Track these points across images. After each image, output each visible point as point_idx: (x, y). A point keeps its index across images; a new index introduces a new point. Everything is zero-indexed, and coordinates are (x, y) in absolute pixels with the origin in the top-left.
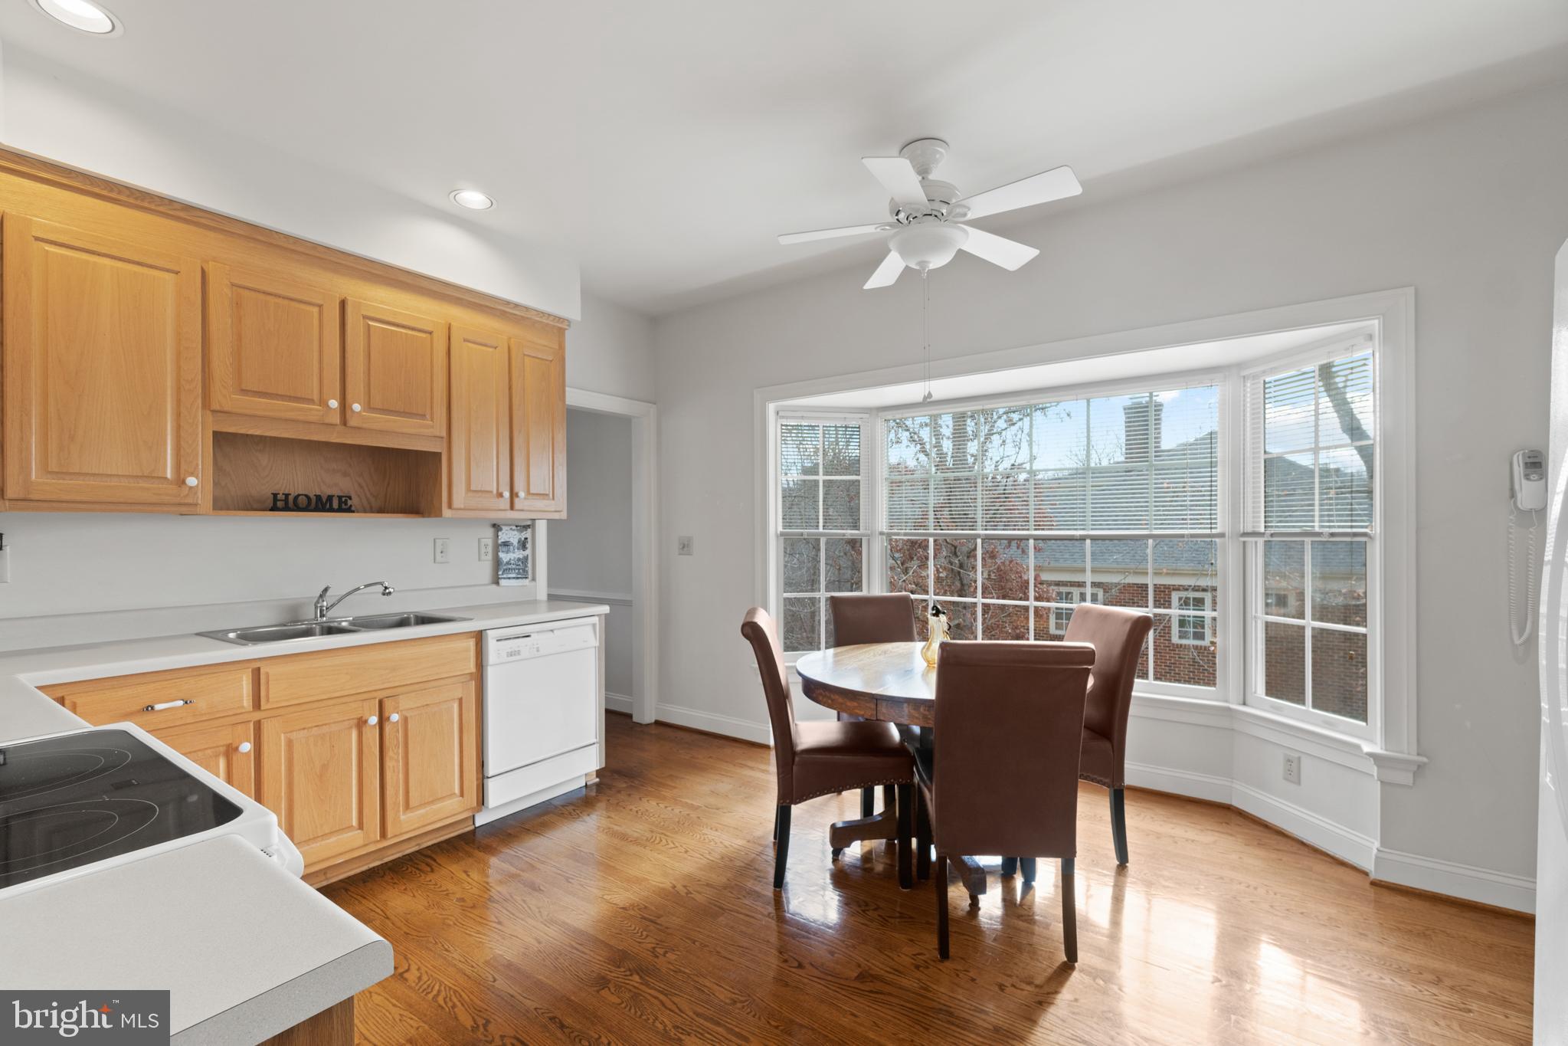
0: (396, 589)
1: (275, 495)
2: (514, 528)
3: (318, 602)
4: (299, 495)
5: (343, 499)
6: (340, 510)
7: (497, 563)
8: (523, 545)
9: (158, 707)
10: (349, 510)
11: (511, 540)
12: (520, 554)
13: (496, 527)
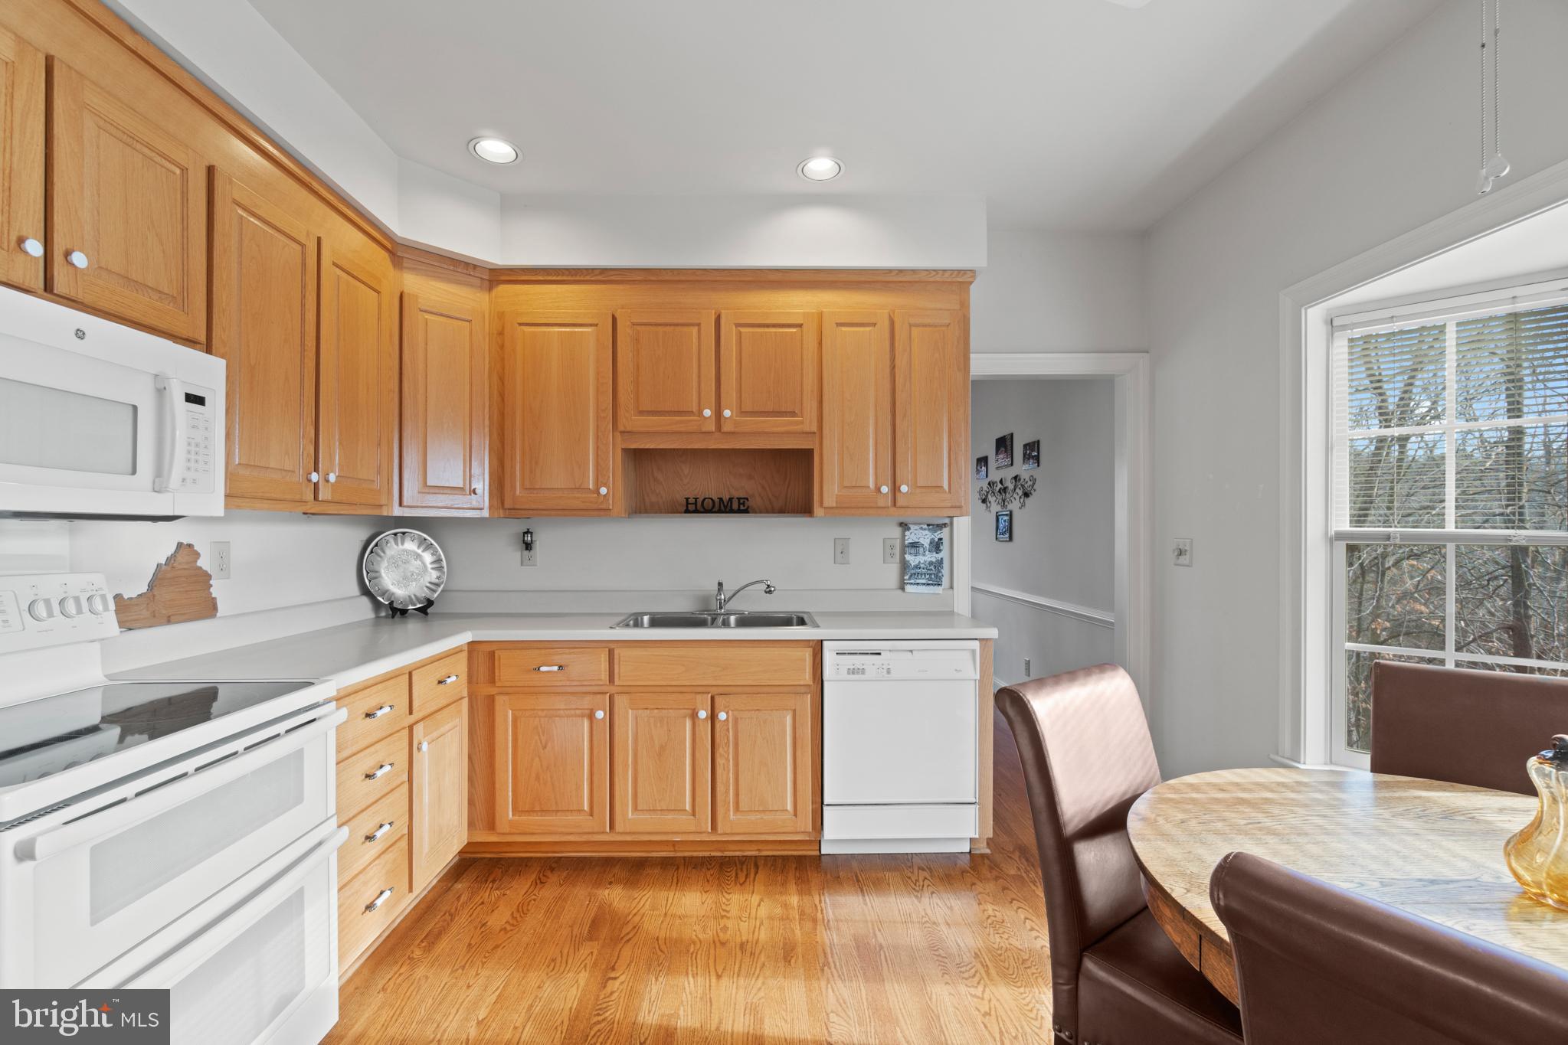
0: (777, 588)
1: (687, 499)
2: (926, 527)
3: (717, 595)
4: (706, 498)
5: (742, 501)
6: (739, 511)
7: (904, 566)
8: (937, 546)
9: (543, 669)
10: (746, 511)
11: (922, 541)
12: (932, 557)
13: (904, 526)
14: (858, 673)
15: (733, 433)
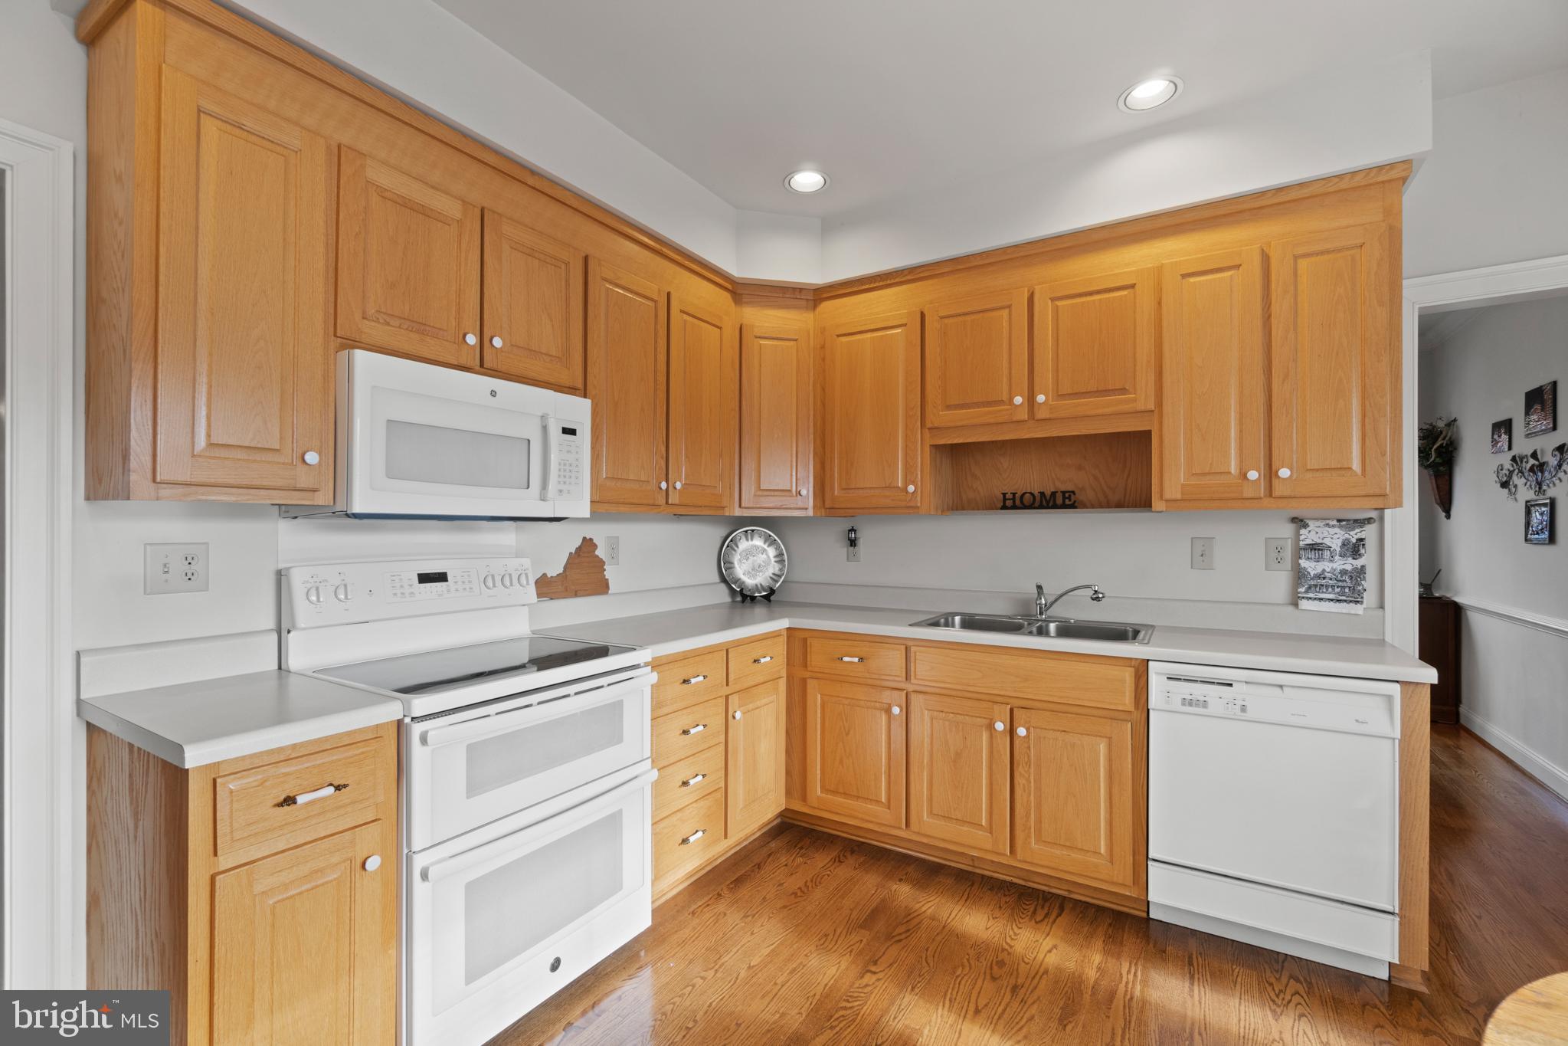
0: (1106, 595)
1: (1004, 495)
2: (1335, 522)
3: (1037, 600)
4: (1026, 493)
5: (1067, 495)
6: (1064, 506)
7: (1299, 575)
8: (1354, 549)
10: (1073, 506)
11: (1327, 542)
12: (1349, 564)
13: (1299, 522)
14: (1197, 705)
15: (1050, 419)
